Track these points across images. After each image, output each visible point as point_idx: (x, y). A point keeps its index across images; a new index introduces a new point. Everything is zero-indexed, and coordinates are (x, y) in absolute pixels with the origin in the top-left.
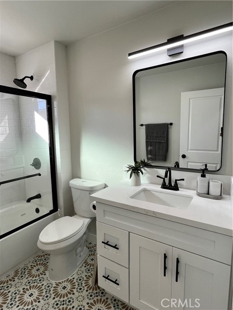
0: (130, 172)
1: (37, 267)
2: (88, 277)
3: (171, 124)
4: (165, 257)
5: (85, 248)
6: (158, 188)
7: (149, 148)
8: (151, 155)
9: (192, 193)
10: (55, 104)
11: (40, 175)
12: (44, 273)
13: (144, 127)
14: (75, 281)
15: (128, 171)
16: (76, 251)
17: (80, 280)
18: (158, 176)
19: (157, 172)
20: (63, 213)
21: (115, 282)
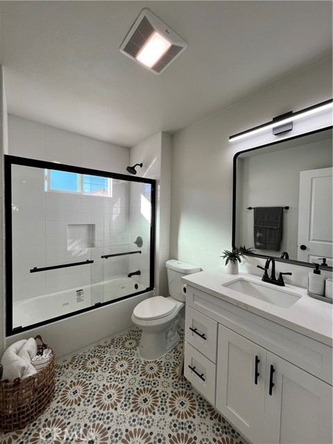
0: (226, 258)
1: (130, 341)
2: (176, 365)
3: (287, 208)
4: (257, 361)
5: (176, 333)
6: (259, 280)
7: (258, 235)
8: (260, 243)
9: (302, 292)
10: (159, 187)
11: (140, 252)
12: (135, 348)
13: (253, 210)
14: (162, 364)
15: (224, 257)
16: (167, 334)
17: (167, 365)
18: (258, 266)
19: (259, 261)
20: (158, 292)
21: (201, 376)
